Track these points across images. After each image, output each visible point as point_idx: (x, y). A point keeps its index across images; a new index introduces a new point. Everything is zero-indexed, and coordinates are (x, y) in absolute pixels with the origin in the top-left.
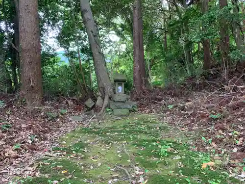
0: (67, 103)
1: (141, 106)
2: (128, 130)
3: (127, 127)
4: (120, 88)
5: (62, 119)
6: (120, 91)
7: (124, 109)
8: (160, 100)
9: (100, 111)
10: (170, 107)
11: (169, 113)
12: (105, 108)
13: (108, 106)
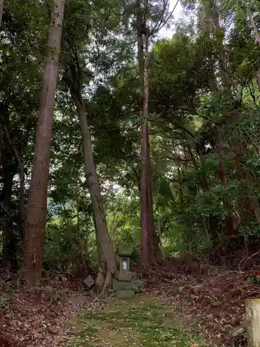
0: (60, 279)
1: (149, 285)
2: (133, 316)
3: (133, 313)
4: (125, 264)
5: (63, 302)
6: (125, 268)
7: (129, 290)
8: (171, 278)
9: (100, 291)
10: (181, 288)
11: (178, 296)
12: (107, 288)
13: (111, 286)
